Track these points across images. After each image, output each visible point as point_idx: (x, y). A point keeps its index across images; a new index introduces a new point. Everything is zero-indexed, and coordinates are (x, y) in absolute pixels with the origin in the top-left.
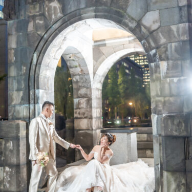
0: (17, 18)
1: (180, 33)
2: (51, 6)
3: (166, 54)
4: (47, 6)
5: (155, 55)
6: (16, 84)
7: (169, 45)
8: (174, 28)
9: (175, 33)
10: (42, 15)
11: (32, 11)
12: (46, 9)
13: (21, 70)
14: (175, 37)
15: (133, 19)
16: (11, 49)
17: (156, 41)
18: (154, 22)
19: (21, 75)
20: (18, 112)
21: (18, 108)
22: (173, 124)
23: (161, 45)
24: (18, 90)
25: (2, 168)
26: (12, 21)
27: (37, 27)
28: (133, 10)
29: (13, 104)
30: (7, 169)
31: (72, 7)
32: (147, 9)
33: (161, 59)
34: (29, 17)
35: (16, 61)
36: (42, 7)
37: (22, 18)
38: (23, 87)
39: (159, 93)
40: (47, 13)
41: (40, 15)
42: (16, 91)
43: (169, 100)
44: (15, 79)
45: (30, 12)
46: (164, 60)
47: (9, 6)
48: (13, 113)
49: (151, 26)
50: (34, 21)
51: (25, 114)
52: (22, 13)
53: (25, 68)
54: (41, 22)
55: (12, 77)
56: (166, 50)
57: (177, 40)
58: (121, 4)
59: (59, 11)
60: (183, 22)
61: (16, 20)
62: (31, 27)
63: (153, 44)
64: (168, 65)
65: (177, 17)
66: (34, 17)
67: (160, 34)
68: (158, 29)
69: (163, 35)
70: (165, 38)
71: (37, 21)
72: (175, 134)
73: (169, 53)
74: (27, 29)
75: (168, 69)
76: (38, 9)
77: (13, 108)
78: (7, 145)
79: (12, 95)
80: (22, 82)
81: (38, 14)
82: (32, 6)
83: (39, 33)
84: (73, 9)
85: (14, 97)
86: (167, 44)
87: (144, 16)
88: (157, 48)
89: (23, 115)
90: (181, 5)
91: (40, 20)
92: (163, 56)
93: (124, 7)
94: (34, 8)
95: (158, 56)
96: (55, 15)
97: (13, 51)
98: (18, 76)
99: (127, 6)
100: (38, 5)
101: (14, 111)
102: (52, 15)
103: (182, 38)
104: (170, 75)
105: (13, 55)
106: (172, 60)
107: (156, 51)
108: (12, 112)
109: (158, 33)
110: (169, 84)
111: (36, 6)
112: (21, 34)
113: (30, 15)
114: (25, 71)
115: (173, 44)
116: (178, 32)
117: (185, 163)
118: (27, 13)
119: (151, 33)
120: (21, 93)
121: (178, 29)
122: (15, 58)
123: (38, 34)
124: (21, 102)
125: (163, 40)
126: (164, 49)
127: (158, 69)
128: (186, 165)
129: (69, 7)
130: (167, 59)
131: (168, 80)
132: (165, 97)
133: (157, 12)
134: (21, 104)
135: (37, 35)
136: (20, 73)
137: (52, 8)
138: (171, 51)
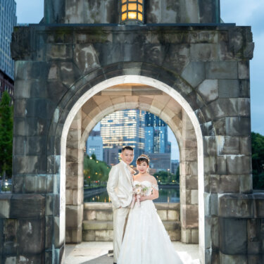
0: (32, 59)
1: (239, 108)
2: (84, 52)
3: (223, 128)
4: (78, 51)
5: (211, 127)
6: (28, 146)
7: (227, 119)
8: (233, 101)
9: (234, 107)
10: (71, 61)
11: (56, 53)
12: (77, 54)
13: (36, 128)
14: (233, 111)
15: (187, 84)
16: (21, 99)
17: (213, 112)
18: (212, 92)
19: (36, 135)
20: (30, 184)
21: (29, 178)
22: (236, 205)
23: (219, 118)
24: (31, 154)
25: (15, 258)
26: (24, 62)
27: (62, 75)
28: (189, 74)
29: (22, 172)
30: (23, 259)
31: (112, 59)
32: (205, 76)
33: (218, 133)
34: (51, 60)
35: (28, 116)
36: (71, 51)
37: (40, 60)
38: (38, 151)
39: (214, 170)
40: (77, 60)
41: (68, 60)
42: (27, 155)
43: (225, 178)
44: (26, 140)
45: (53, 55)
46: (221, 134)
47: (20, 41)
48: (22, 185)
49: (208, 95)
50: (59, 67)
51: (40, 186)
52: (41, 53)
53: (42, 126)
54: (69, 70)
55: (21, 136)
56: (224, 125)
57: (235, 115)
58: (174, 65)
59: (94, 60)
60: (243, 97)
61: (31, 61)
62: (53, 73)
63: (209, 116)
64: (225, 140)
65: (236, 90)
66: (58, 62)
67: (218, 106)
68: (215, 100)
69: (221, 108)
70: (223, 110)
71: (63, 68)
72: (238, 215)
73: (226, 127)
74: (47, 76)
75: (225, 145)
76: (64, 53)
77: (22, 178)
78: (24, 227)
79: (21, 160)
80: (38, 144)
81: (64, 58)
82: (56, 47)
83: (65, 83)
84: (114, 61)
85: (24, 163)
86: (224, 117)
87: (201, 83)
88: (215, 120)
89: (38, 187)
90: (240, 78)
91: (68, 67)
92: (220, 130)
93: (179, 69)
94: (59, 50)
95: (214, 129)
96: (89, 64)
97: (24, 102)
98: (31, 136)
99: (182, 69)
100: (65, 47)
101: (23, 182)
102: (84, 63)
103: (241, 113)
104: (228, 151)
105: (23, 107)
106: (230, 135)
107: (212, 124)
108: (20, 182)
109: (215, 104)
110: (226, 161)
111: (61, 48)
112: (37, 80)
113: (53, 58)
114: (42, 130)
115: (232, 119)
116: (237, 106)
117: (247, 245)
118: (48, 55)
119: (209, 103)
120: (36, 159)
121: (237, 103)
122: (26, 112)
123: (64, 85)
124: (34, 171)
125: (221, 113)
126: (221, 123)
127: (214, 144)
128: (249, 247)
129: (109, 57)
130: (224, 134)
131: (225, 156)
132: (221, 175)
133: (216, 81)
134: (34, 173)
135: (62, 86)
136: (35, 132)
137: (86, 54)
138: (229, 126)
